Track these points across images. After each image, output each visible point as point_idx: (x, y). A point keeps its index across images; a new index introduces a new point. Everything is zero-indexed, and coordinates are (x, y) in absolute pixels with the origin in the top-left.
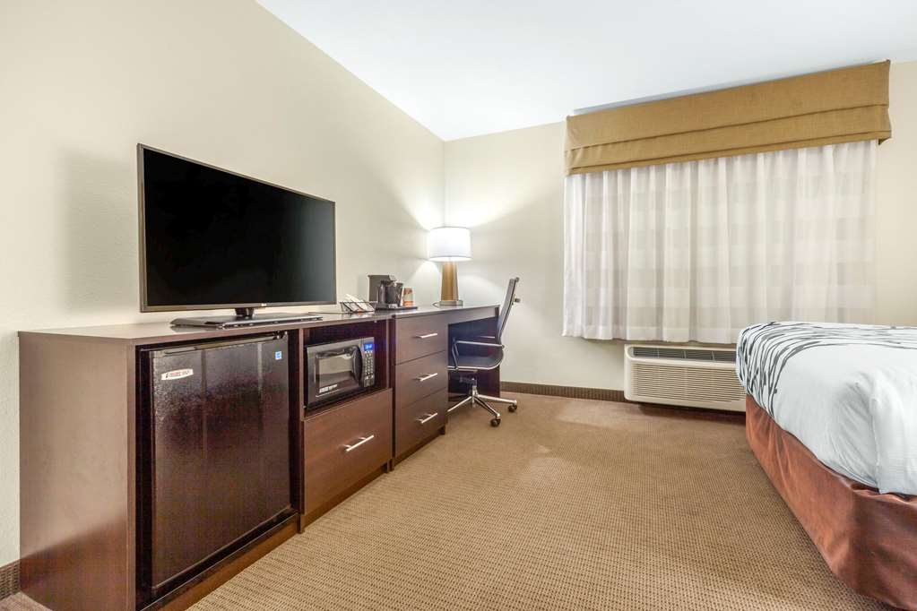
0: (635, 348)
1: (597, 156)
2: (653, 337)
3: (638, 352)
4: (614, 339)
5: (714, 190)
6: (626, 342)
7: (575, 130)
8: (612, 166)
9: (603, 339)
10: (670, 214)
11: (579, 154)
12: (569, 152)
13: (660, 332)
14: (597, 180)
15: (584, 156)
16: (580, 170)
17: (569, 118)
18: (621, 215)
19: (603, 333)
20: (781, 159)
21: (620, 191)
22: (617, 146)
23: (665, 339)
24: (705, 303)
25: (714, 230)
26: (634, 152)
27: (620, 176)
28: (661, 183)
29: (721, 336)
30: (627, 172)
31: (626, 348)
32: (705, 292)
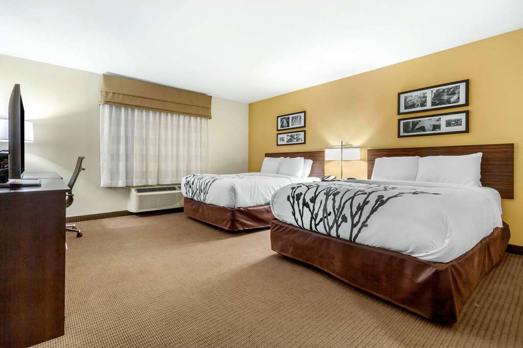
0: (137, 189)
1: (119, 99)
2: (144, 184)
3: (139, 191)
4: (126, 186)
5: (166, 124)
6: (133, 187)
7: (108, 83)
8: (127, 106)
9: (122, 186)
10: (151, 132)
11: (110, 95)
12: (104, 93)
13: (147, 181)
14: (118, 110)
15: (113, 97)
16: (110, 103)
17: (104, 75)
18: (130, 129)
19: (121, 183)
20: (187, 118)
21: (130, 117)
22: (130, 97)
23: (150, 184)
24: (163, 168)
25: (166, 140)
26: (137, 102)
27: (130, 111)
28: (148, 117)
29: (168, 181)
30: (133, 110)
31: (133, 190)
32: (163, 164)
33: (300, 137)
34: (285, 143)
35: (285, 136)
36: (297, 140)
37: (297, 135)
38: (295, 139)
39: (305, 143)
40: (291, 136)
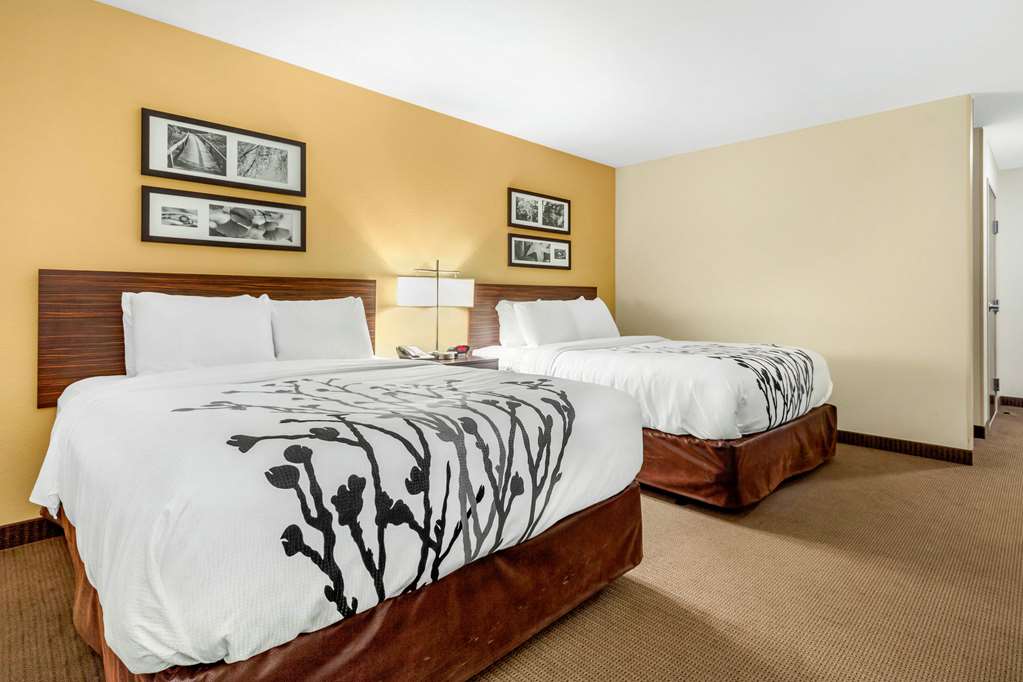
33: (282, 225)
34: (202, 233)
35: (202, 205)
36: (267, 235)
37: (264, 214)
38: (256, 227)
39: (302, 248)
40: (233, 212)
